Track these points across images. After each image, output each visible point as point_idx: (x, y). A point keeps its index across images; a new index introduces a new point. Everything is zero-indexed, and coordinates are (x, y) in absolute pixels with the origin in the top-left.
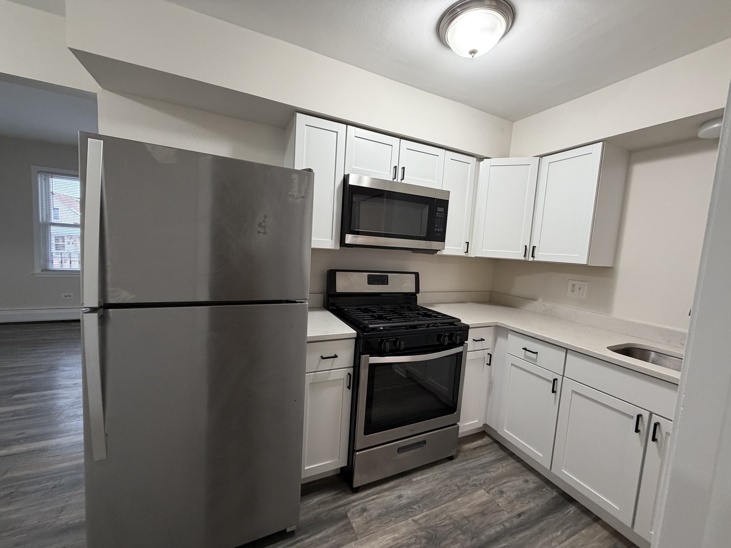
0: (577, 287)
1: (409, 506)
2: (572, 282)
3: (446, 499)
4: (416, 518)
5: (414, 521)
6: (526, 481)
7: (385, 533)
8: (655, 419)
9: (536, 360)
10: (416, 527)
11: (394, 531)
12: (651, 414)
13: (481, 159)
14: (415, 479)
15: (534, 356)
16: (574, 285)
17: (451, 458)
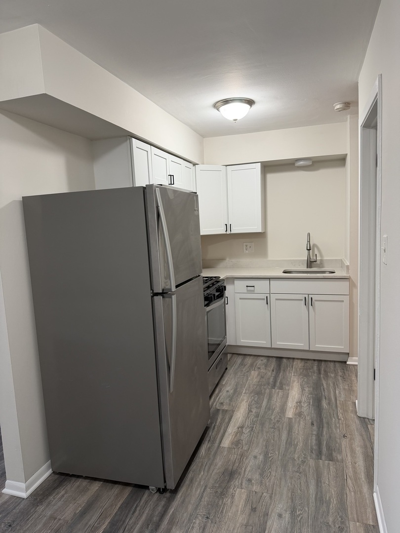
0: (248, 247)
1: (235, 391)
2: (245, 244)
3: (244, 381)
4: (244, 392)
5: (244, 393)
6: (262, 360)
7: (241, 403)
8: (310, 296)
9: (254, 291)
10: (248, 394)
11: (243, 400)
12: (308, 294)
13: (195, 164)
14: (224, 383)
15: (252, 288)
16: (246, 246)
17: (226, 369)
